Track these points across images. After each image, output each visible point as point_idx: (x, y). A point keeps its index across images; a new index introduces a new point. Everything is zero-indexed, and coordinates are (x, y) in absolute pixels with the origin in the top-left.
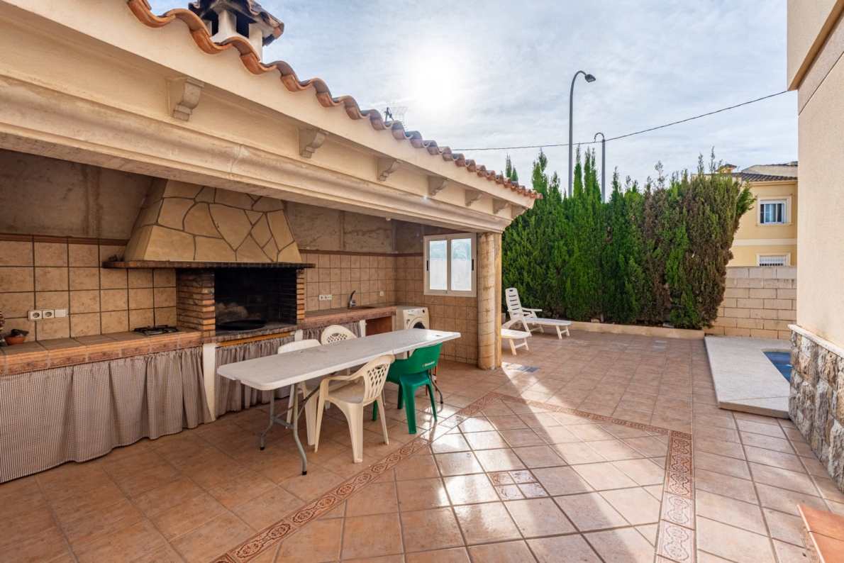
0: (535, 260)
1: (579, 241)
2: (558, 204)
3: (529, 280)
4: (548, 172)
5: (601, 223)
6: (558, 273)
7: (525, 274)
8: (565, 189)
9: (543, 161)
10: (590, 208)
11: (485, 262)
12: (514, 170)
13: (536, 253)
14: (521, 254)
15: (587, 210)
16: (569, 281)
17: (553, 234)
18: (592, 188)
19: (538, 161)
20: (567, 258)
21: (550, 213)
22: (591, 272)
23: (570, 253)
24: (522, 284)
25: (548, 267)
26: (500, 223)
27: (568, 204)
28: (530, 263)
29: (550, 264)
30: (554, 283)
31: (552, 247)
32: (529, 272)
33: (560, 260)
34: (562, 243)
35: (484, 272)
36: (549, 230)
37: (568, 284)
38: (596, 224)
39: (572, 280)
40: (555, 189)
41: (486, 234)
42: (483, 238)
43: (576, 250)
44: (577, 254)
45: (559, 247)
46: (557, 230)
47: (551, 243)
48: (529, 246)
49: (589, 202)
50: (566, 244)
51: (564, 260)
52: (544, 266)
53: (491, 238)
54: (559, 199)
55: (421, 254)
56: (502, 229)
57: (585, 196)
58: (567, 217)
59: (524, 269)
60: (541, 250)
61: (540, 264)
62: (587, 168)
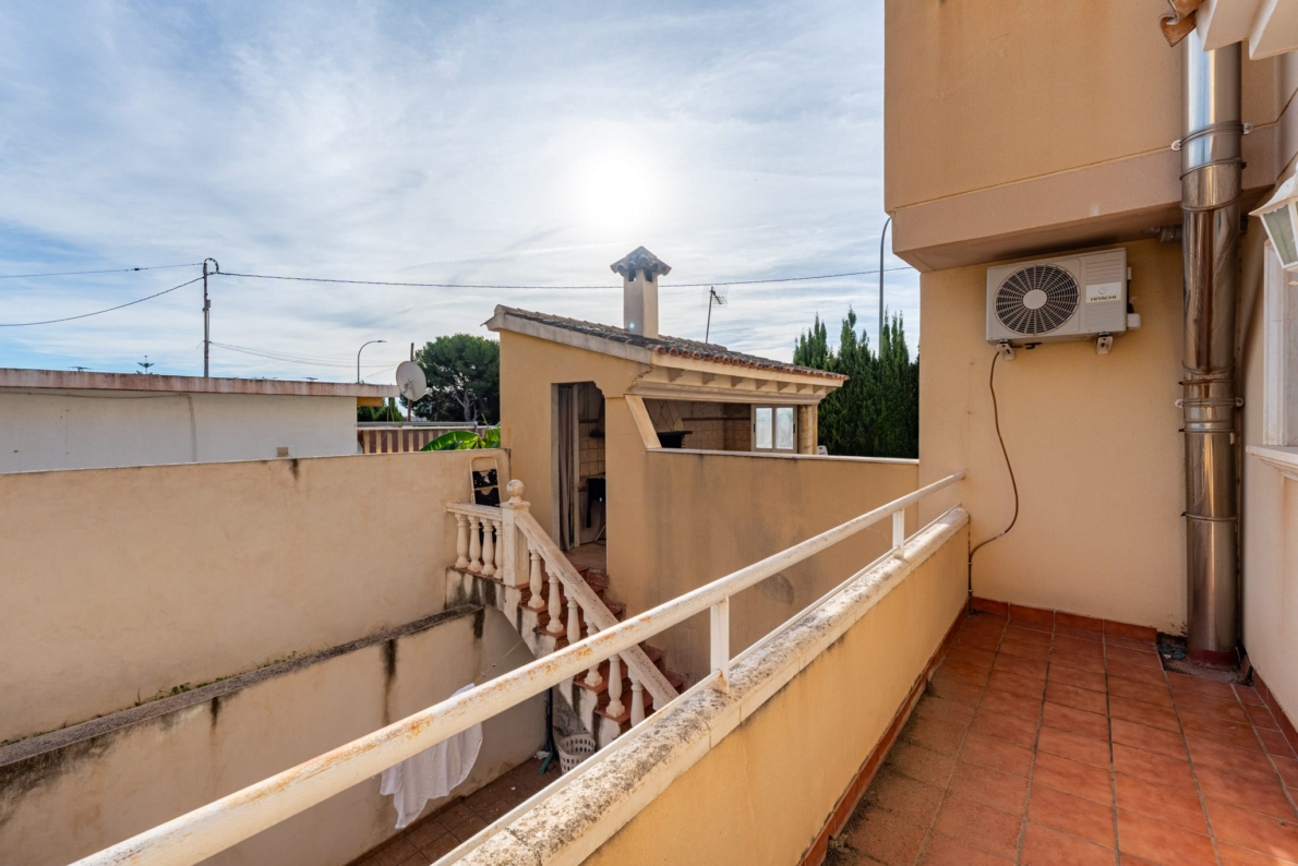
0: (844, 418)
1: (887, 400)
2: (866, 364)
3: (838, 438)
4: (858, 329)
5: (907, 384)
6: (867, 431)
7: (834, 432)
8: (874, 349)
9: (852, 318)
10: (897, 369)
11: (805, 427)
12: (823, 325)
13: (845, 412)
14: (830, 412)
15: (894, 371)
16: (877, 439)
17: (862, 393)
18: (899, 350)
19: (847, 318)
20: (875, 416)
21: (859, 373)
22: (898, 431)
23: (878, 412)
24: (831, 442)
25: (856, 426)
26: (817, 398)
27: (875, 365)
28: (838, 421)
29: (859, 423)
30: (862, 440)
31: (861, 406)
32: (837, 430)
33: (868, 419)
34: (870, 402)
35: (803, 435)
36: (858, 390)
37: (876, 442)
38: (902, 385)
39: (880, 438)
40: (864, 350)
41: (806, 406)
42: (804, 409)
43: (884, 409)
44: (884, 414)
45: (867, 407)
46: (865, 390)
47: (859, 403)
48: (838, 405)
49: (896, 364)
50: (874, 404)
51: (872, 419)
52: (853, 424)
53: (810, 409)
54: (868, 359)
55: (749, 419)
56: (818, 401)
57: (893, 357)
58: (875, 378)
59: (832, 427)
60: (850, 409)
61: (849, 423)
62: (894, 330)
